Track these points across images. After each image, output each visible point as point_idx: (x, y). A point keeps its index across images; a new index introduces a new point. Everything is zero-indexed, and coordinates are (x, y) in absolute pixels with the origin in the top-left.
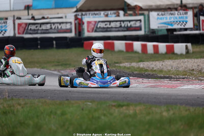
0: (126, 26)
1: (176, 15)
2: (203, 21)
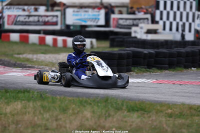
0: (44, 20)
1: (90, 13)
2: (114, 19)
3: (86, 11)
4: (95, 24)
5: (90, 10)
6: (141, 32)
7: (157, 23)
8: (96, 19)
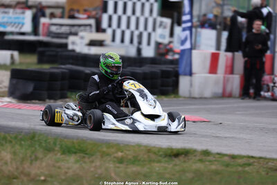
1: (11, 15)
2: (44, 24)
3: (6, 13)
4: (17, 30)
5: (11, 11)
6: (81, 43)
7: (104, 31)
8: (19, 24)
